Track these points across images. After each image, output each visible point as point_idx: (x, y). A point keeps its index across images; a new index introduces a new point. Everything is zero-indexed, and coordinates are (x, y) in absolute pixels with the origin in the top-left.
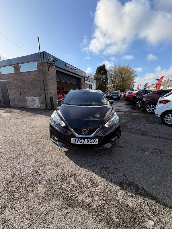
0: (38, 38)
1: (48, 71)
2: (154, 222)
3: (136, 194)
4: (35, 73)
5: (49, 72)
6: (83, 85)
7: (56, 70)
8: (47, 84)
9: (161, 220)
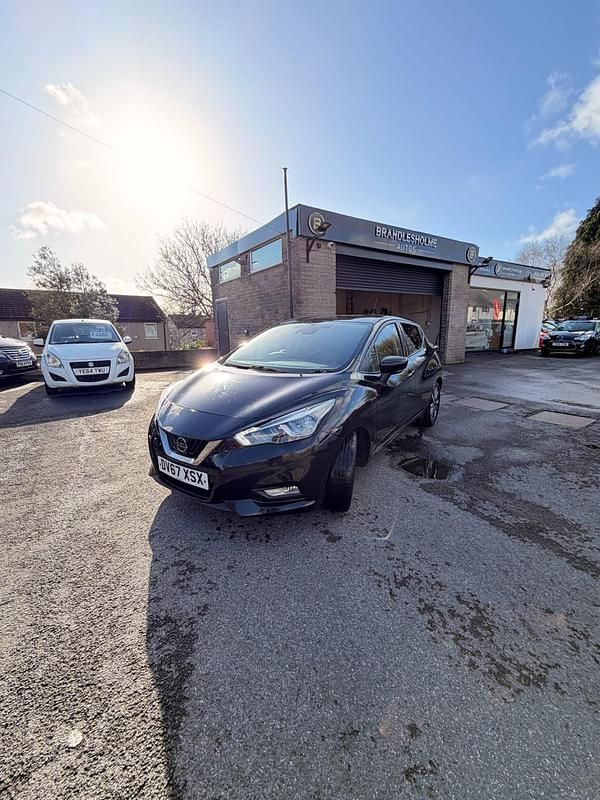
0: (285, 169)
1: (308, 261)
2: (82, 745)
3: (151, 666)
4: (277, 271)
5: (308, 265)
6: (455, 298)
7: (335, 257)
8: (299, 302)
9: (99, 757)
